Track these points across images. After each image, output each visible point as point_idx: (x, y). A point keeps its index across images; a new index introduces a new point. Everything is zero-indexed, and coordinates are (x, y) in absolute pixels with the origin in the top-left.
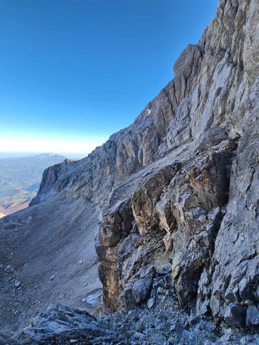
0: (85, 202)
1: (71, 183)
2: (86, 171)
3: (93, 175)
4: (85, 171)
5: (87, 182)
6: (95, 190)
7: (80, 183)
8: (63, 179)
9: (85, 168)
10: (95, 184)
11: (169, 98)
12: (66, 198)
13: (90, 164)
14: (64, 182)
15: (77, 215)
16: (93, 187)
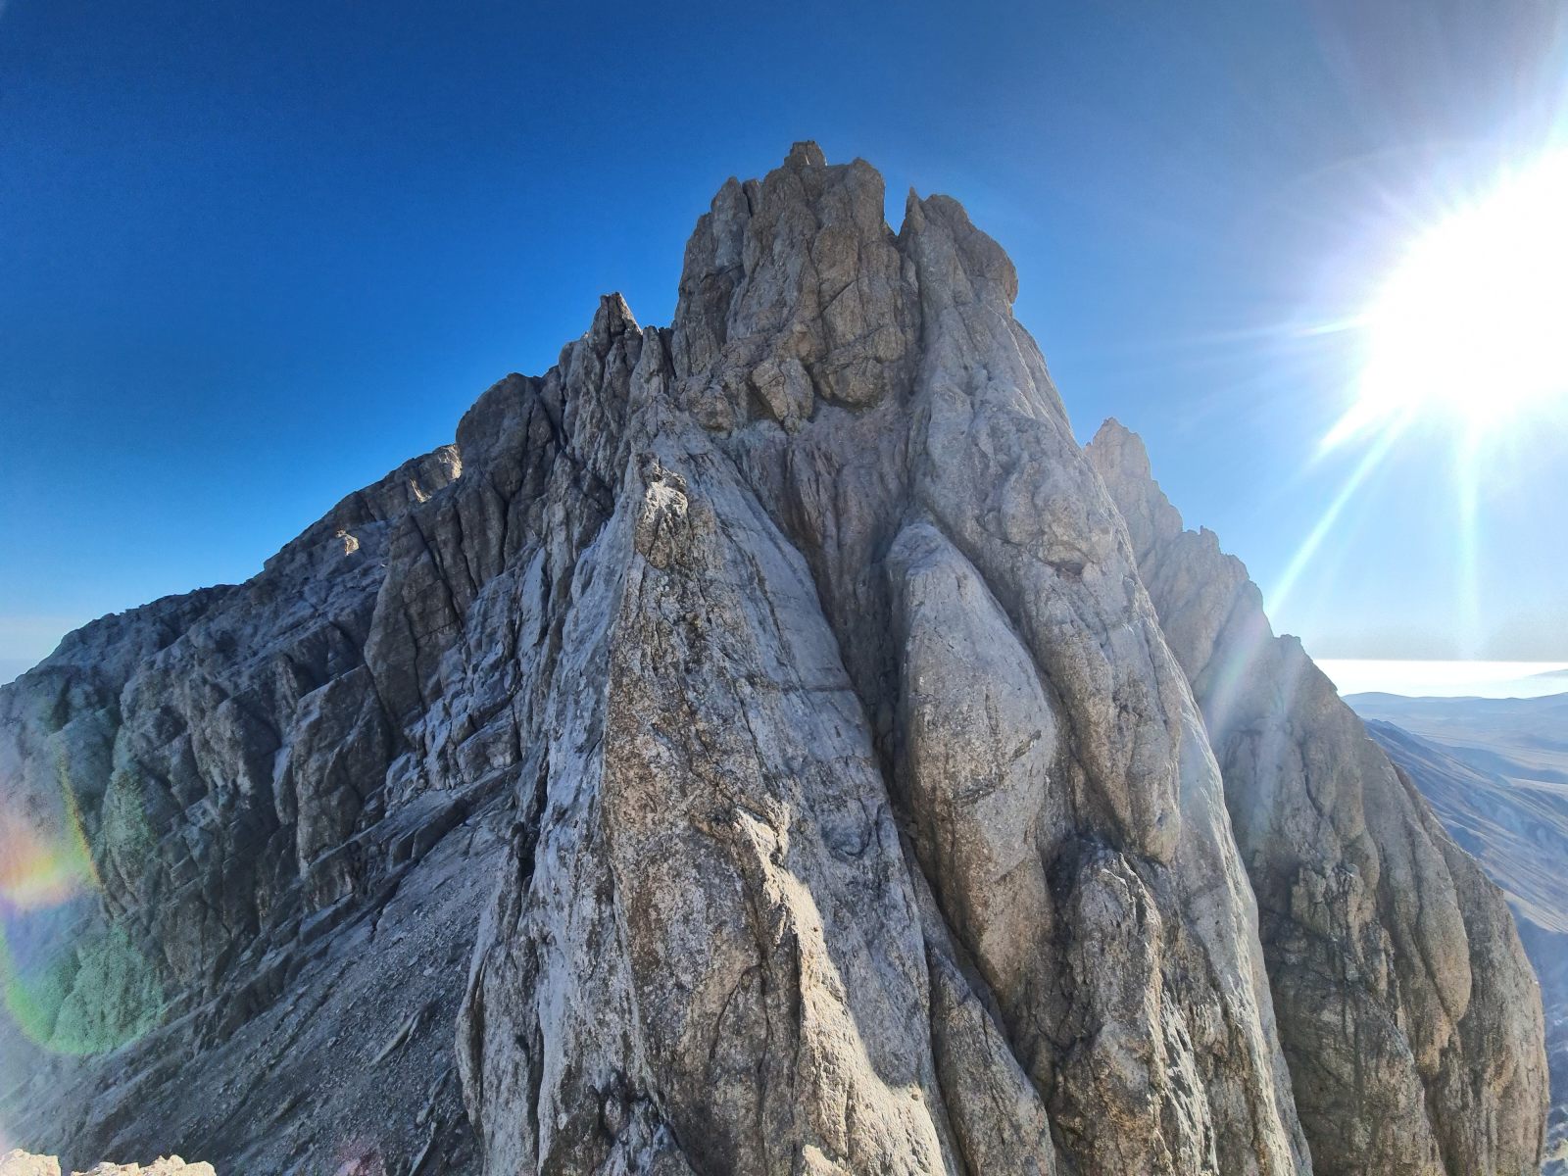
11: (438, 559)
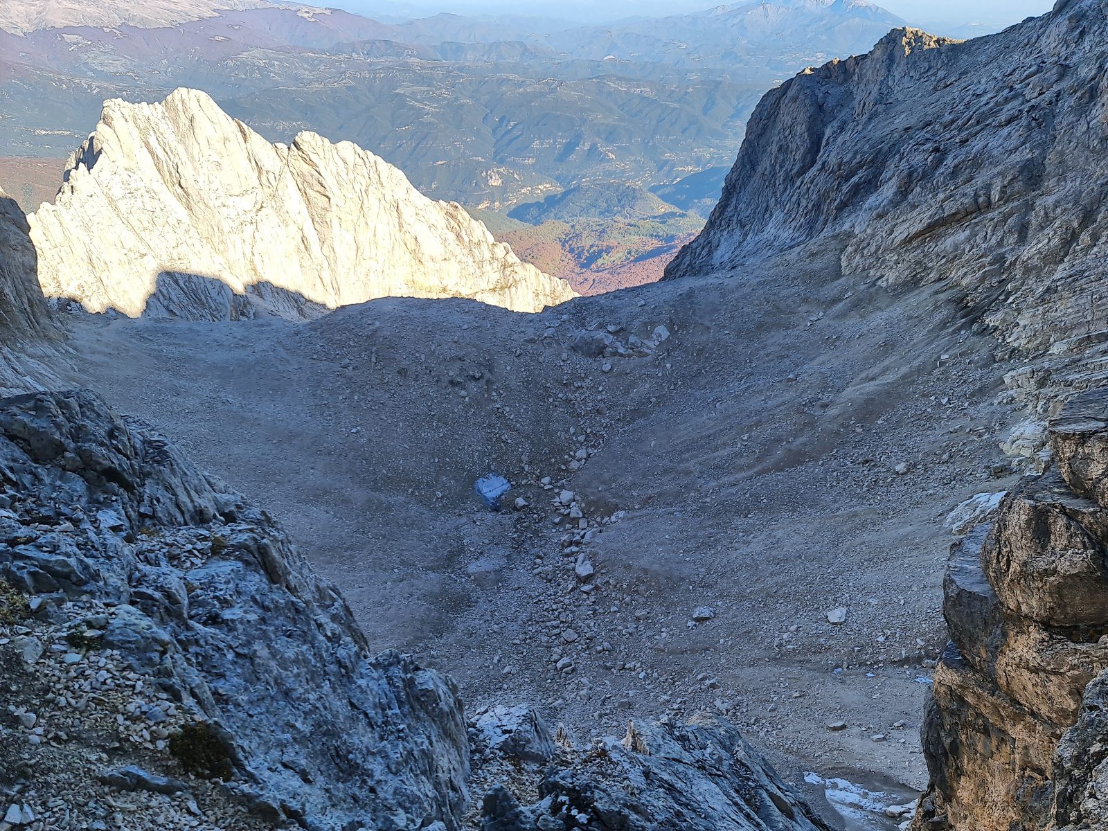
0: (944, 324)
1: (888, 191)
2: (1009, 122)
3: (1052, 157)
4: (1003, 117)
5: (995, 196)
6: (1035, 261)
7: (941, 196)
8: (850, 161)
9: (1007, 100)
10: (1047, 220)
12: (838, 274)
13: (1053, 74)
14: (847, 180)
15: (877, 382)
16: (1022, 238)
